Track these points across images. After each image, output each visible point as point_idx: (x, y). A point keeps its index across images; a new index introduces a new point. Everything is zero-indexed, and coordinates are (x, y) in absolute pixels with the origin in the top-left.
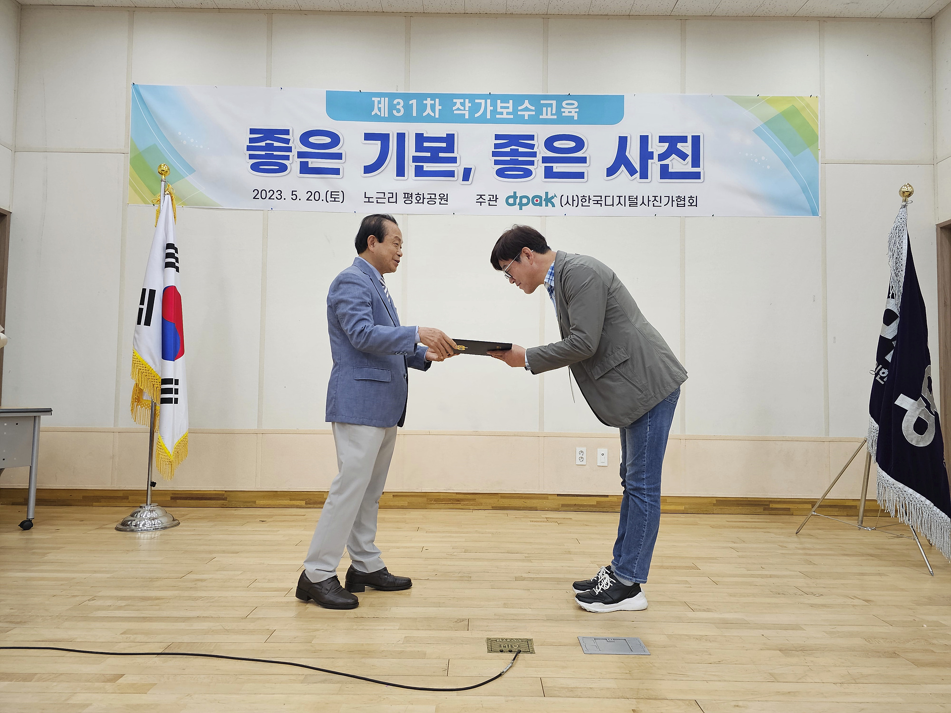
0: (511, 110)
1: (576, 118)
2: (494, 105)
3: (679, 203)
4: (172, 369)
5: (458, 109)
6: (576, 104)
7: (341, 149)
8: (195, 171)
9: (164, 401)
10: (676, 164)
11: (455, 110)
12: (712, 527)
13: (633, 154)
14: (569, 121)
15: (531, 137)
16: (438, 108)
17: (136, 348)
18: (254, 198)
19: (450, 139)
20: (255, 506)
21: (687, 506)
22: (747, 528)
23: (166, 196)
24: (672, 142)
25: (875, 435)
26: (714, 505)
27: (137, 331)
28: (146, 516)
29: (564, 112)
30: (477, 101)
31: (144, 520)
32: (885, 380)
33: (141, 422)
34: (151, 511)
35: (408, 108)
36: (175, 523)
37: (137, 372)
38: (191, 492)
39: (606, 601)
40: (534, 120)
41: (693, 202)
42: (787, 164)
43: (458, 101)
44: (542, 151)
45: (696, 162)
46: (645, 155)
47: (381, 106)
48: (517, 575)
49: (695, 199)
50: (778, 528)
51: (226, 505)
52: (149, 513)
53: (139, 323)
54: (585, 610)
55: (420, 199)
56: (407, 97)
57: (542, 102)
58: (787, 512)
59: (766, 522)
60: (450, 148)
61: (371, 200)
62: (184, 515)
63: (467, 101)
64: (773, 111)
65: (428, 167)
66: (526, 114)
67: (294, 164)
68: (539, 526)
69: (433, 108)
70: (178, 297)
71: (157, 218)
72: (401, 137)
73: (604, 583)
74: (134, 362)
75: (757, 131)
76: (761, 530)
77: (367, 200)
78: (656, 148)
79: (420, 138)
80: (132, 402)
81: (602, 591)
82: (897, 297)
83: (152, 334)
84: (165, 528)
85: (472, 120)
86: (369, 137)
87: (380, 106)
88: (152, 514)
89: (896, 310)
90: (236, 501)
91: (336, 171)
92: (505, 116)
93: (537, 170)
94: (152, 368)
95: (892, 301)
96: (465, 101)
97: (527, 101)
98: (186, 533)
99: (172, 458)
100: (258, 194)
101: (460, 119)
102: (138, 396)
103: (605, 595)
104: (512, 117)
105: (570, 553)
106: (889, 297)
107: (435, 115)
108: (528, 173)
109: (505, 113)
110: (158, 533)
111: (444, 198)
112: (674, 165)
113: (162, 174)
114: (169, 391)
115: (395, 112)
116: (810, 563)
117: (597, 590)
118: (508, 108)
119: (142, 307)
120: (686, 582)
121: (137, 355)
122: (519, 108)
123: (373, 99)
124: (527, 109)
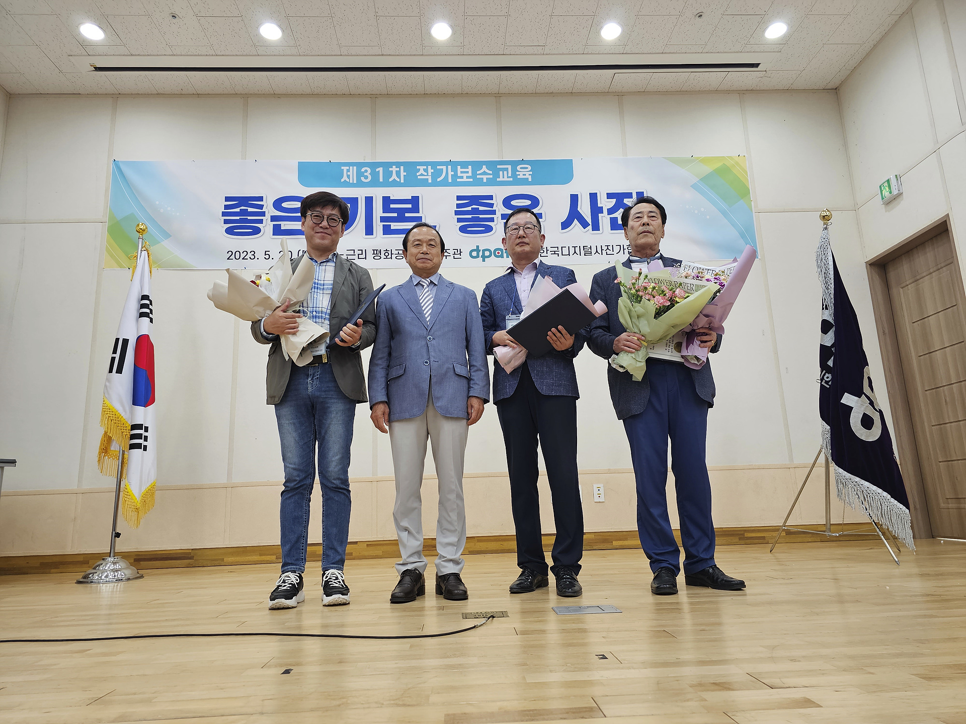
0: (470, 174)
1: (530, 180)
2: (454, 170)
4: (142, 415)
5: (422, 175)
6: (530, 168)
8: (170, 237)
9: (133, 447)
11: (419, 175)
13: (585, 209)
14: (524, 182)
15: (491, 197)
16: (403, 174)
17: (107, 396)
18: (228, 259)
19: (415, 201)
20: (223, 564)
22: (723, 552)
23: (143, 252)
24: (619, 198)
25: (828, 436)
27: (108, 380)
28: (109, 568)
29: (519, 175)
30: (438, 167)
31: (107, 572)
32: (830, 383)
33: (108, 473)
34: (114, 563)
35: (375, 175)
36: (139, 575)
37: (106, 420)
38: (155, 553)
40: (492, 182)
42: (724, 213)
43: (422, 168)
44: (500, 209)
46: (596, 210)
47: (350, 173)
50: (753, 550)
52: (112, 566)
53: (111, 371)
55: (389, 254)
56: (374, 165)
57: (498, 167)
58: (763, 541)
59: (742, 548)
60: (416, 209)
63: (430, 167)
64: (708, 169)
65: (395, 226)
66: (485, 177)
67: (267, 226)
69: (398, 174)
70: (151, 347)
71: (133, 274)
72: (369, 201)
74: (104, 410)
75: (694, 186)
78: (606, 203)
79: (387, 201)
80: (99, 452)
82: (830, 307)
83: (123, 382)
84: (129, 579)
85: (435, 184)
87: (348, 173)
88: (115, 566)
89: (831, 319)
92: (465, 179)
93: (497, 226)
94: (122, 415)
95: (826, 312)
96: (427, 167)
97: (484, 167)
99: (139, 505)
100: (233, 255)
101: (424, 183)
102: (106, 447)
104: (472, 180)
106: (823, 309)
107: (400, 180)
108: (489, 229)
109: (465, 177)
113: (139, 231)
114: (139, 436)
115: (362, 179)
118: (468, 172)
119: (114, 355)
121: (107, 402)
122: (478, 172)
123: (342, 168)
124: (485, 173)
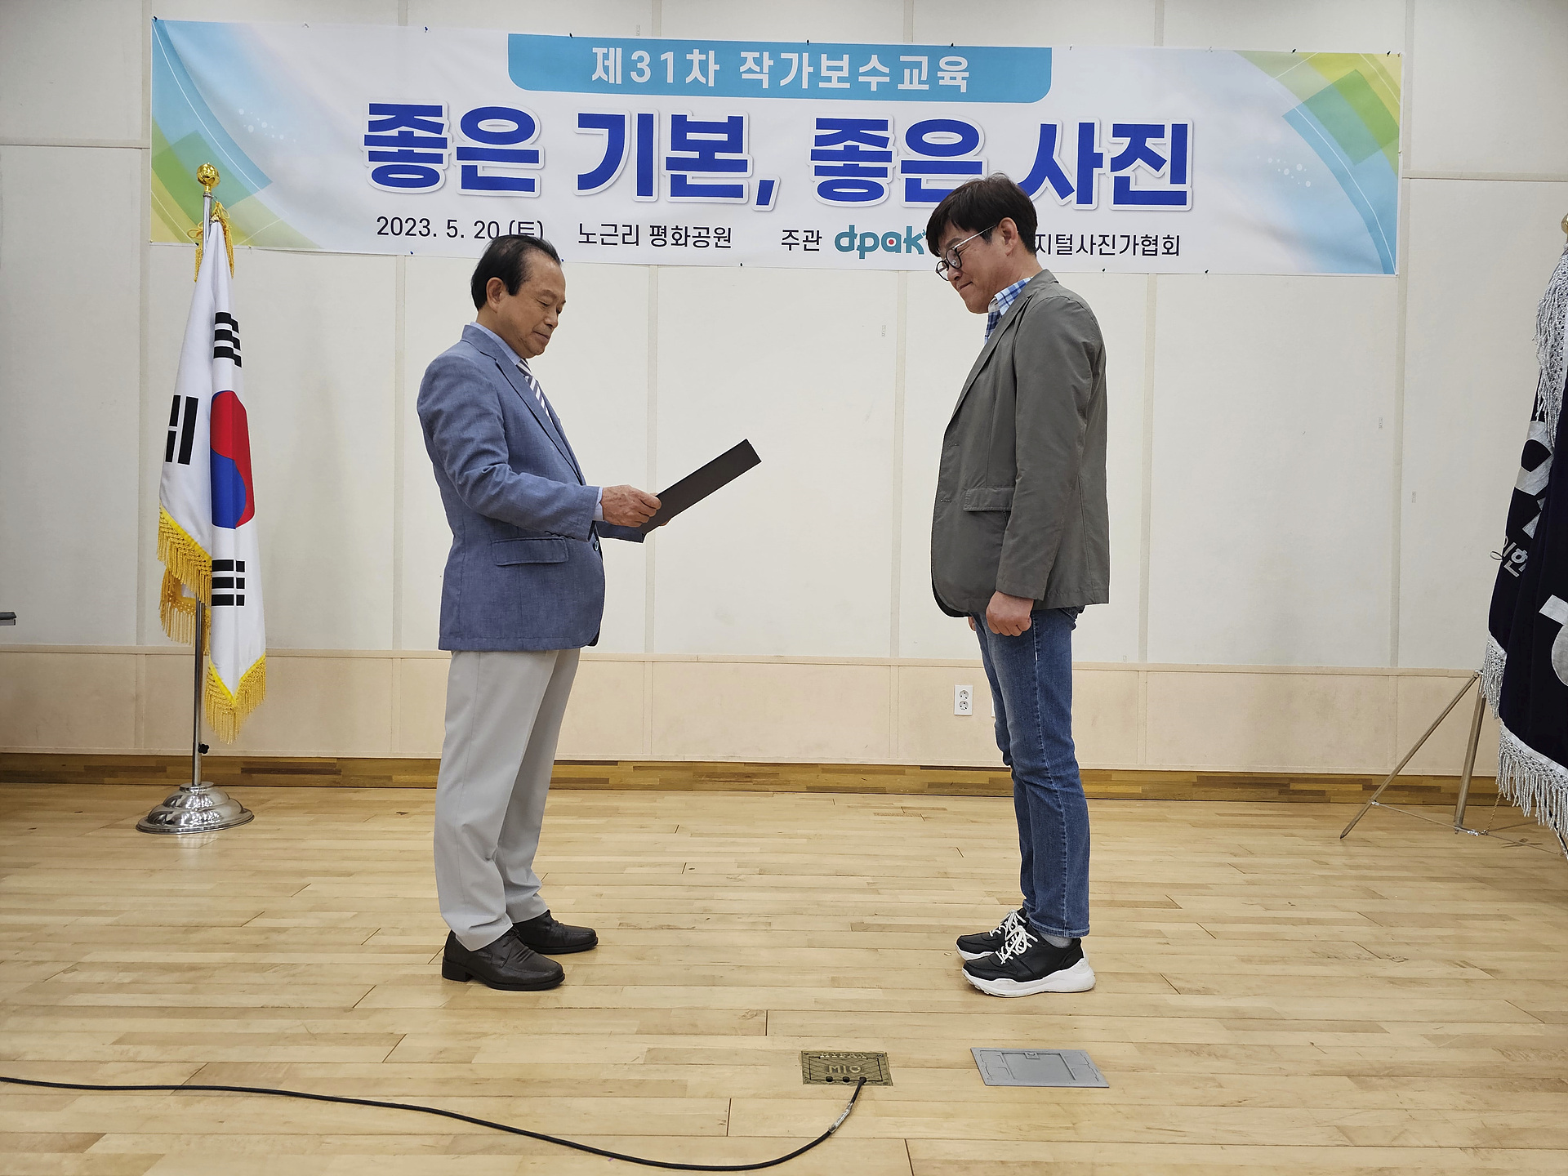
0: (845, 73)
1: (963, 90)
2: (815, 63)
3: (1146, 248)
4: (232, 543)
5: (750, 71)
6: (965, 63)
7: (539, 142)
8: (271, 182)
9: (219, 601)
10: (1142, 177)
11: (744, 72)
12: (1194, 825)
13: (1067, 157)
14: (952, 94)
15: (882, 125)
16: (713, 67)
17: (166, 504)
18: (380, 233)
19: (734, 126)
20: (390, 784)
21: (1147, 787)
22: (1253, 826)
23: (214, 225)
24: (1137, 135)
25: (1499, 668)
26: (1194, 784)
27: (165, 474)
28: (191, 805)
29: (943, 78)
30: (784, 56)
31: (189, 812)
32: (1521, 569)
33: (181, 639)
34: (201, 796)
35: (658, 67)
36: (245, 816)
37: (168, 548)
38: (276, 760)
39: (1020, 975)
40: (889, 92)
41: (1172, 246)
42: (1342, 178)
43: (750, 56)
44: (901, 152)
45: (1178, 175)
46: (1089, 159)
47: (610, 63)
48: (855, 920)
49: (1174, 242)
50: (1306, 827)
51: (339, 783)
52: (198, 800)
53: (169, 458)
54: (981, 992)
55: (680, 236)
56: (655, 47)
57: (903, 58)
58: (1320, 797)
59: (1285, 816)
60: (735, 144)
61: (591, 238)
62: (262, 802)
63: (766, 55)
64: (1322, 80)
65: (694, 178)
66: (874, 81)
67: (451, 170)
68: (891, 823)
69: (704, 68)
70: (240, 413)
71: (199, 264)
72: (646, 122)
73: (1016, 943)
74: (163, 530)
75: (1291, 118)
76: (1281, 831)
77: (584, 238)
78: (1110, 147)
79: (680, 125)
80: (162, 601)
81: (1011, 958)
82: (1549, 418)
83: (194, 477)
84: (226, 826)
85: (776, 91)
86: (587, 121)
87: (606, 62)
88: (203, 802)
89: (1547, 442)
90: (357, 776)
91: (527, 185)
92: (835, 84)
93: (891, 185)
95: (1540, 426)
96: (761, 55)
97: (874, 57)
98: (263, 836)
99: (235, 703)
100: (388, 226)
101: (753, 89)
102: (172, 592)
103: (1018, 964)
104: (847, 85)
105: (946, 875)
106: (1534, 418)
107: (707, 82)
108: (876, 192)
109: (835, 79)
110: (214, 835)
111: (724, 236)
112: (1138, 177)
113: (204, 183)
114: (227, 583)
115: (634, 75)
116: (1374, 895)
117: (1002, 953)
118: (840, 69)
119: (173, 429)
120: (1159, 934)
121: (167, 517)
122: (862, 70)
123: (595, 50)
124: (875, 72)
